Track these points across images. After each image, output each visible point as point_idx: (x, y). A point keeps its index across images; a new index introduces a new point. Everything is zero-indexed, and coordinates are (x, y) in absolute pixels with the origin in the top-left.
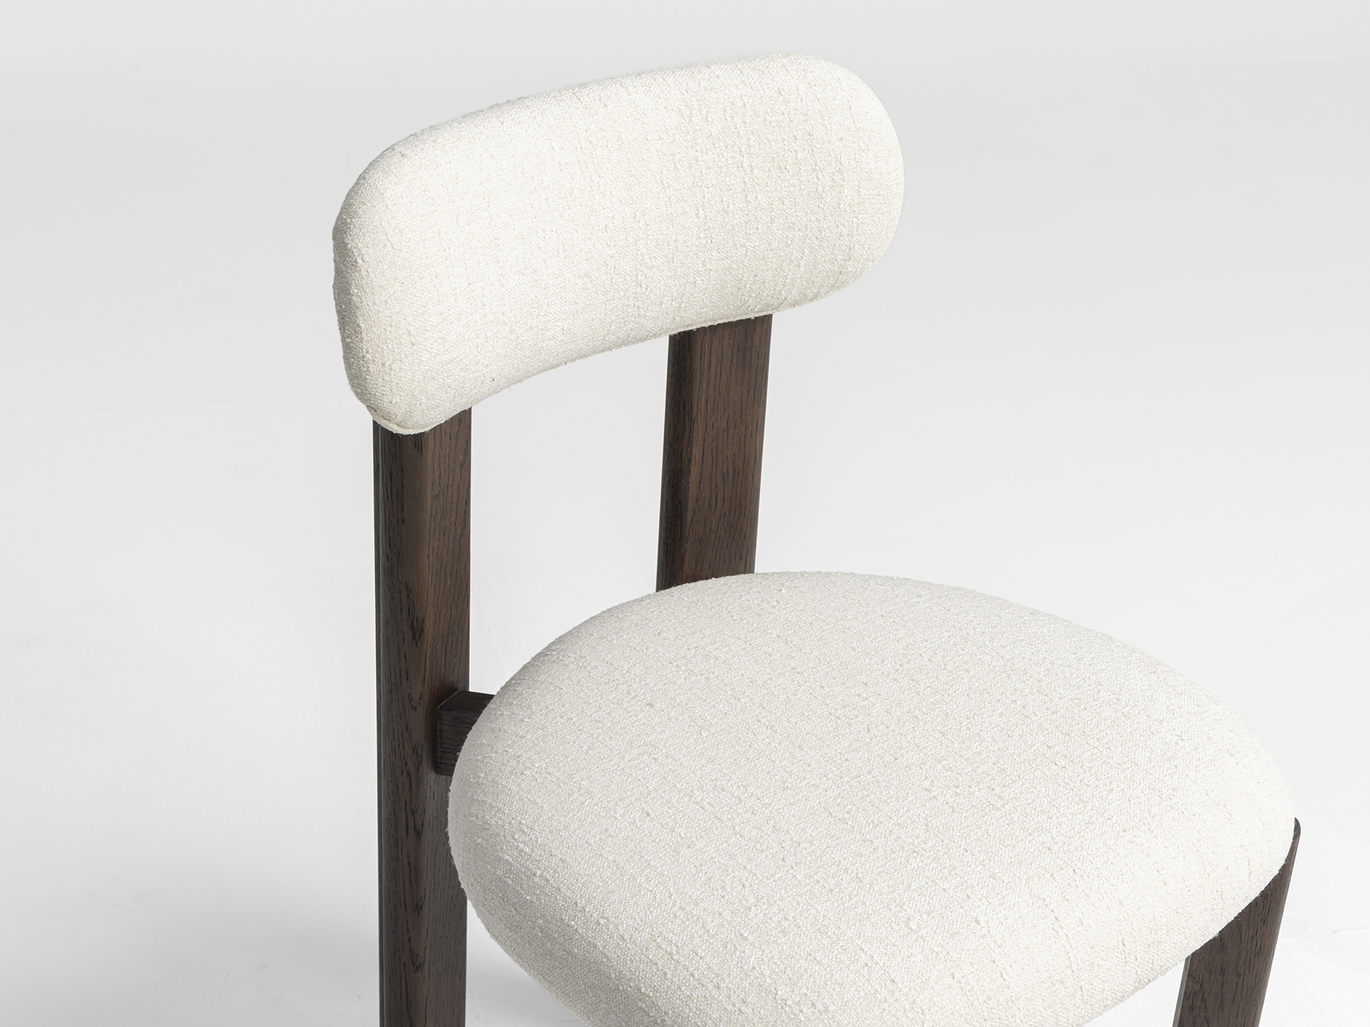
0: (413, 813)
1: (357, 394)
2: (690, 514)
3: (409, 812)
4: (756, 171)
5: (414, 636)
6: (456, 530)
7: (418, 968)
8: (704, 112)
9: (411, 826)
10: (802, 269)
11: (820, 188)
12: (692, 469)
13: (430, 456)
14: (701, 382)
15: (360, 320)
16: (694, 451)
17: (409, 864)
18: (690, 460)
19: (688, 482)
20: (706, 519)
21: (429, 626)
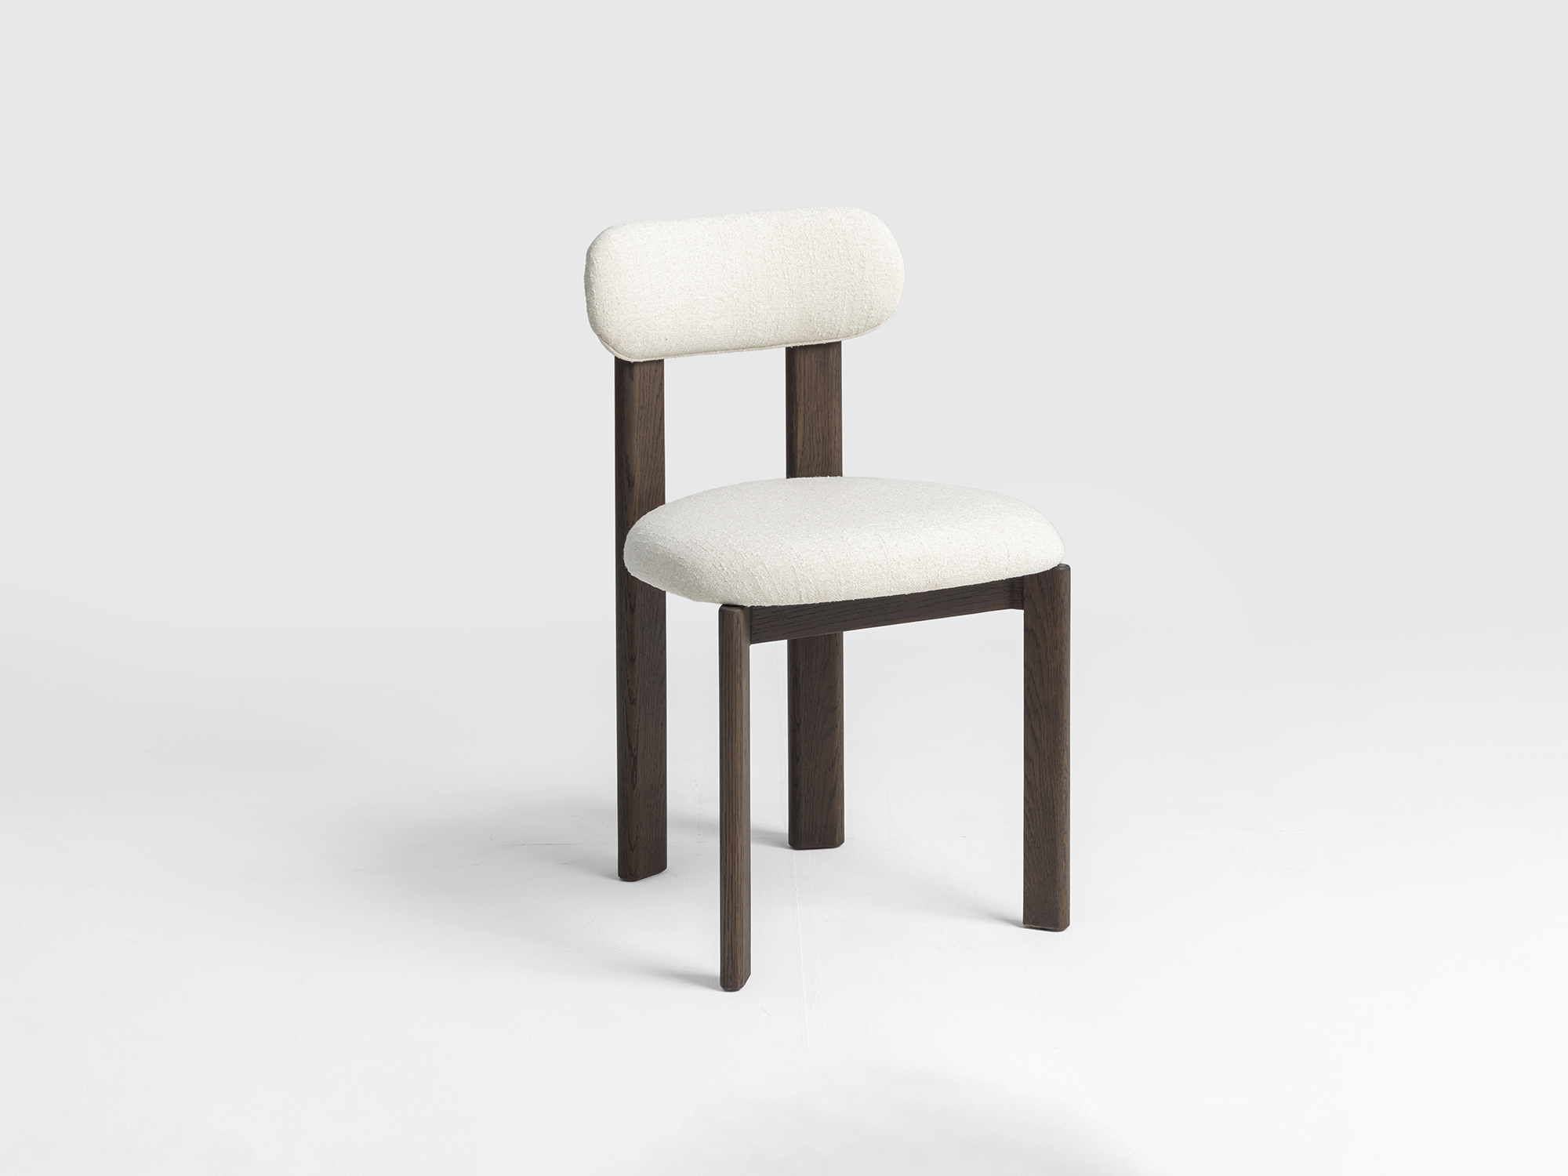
0: (630, 596)
1: (592, 327)
2: (799, 462)
3: (627, 596)
4: (816, 258)
5: (629, 485)
6: (654, 433)
7: (633, 702)
8: (789, 227)
9: (629, 605)
10: (845, 312)
11: (852, 269)
12: (799, 434)
13: (637, 382)
14: (800, 381)
15: (594, 289)
16: (799, 424)
17: (627, 630)
18: (797, 428)
19: (797, 442)
20: (808, 466)
21: (637, 480)
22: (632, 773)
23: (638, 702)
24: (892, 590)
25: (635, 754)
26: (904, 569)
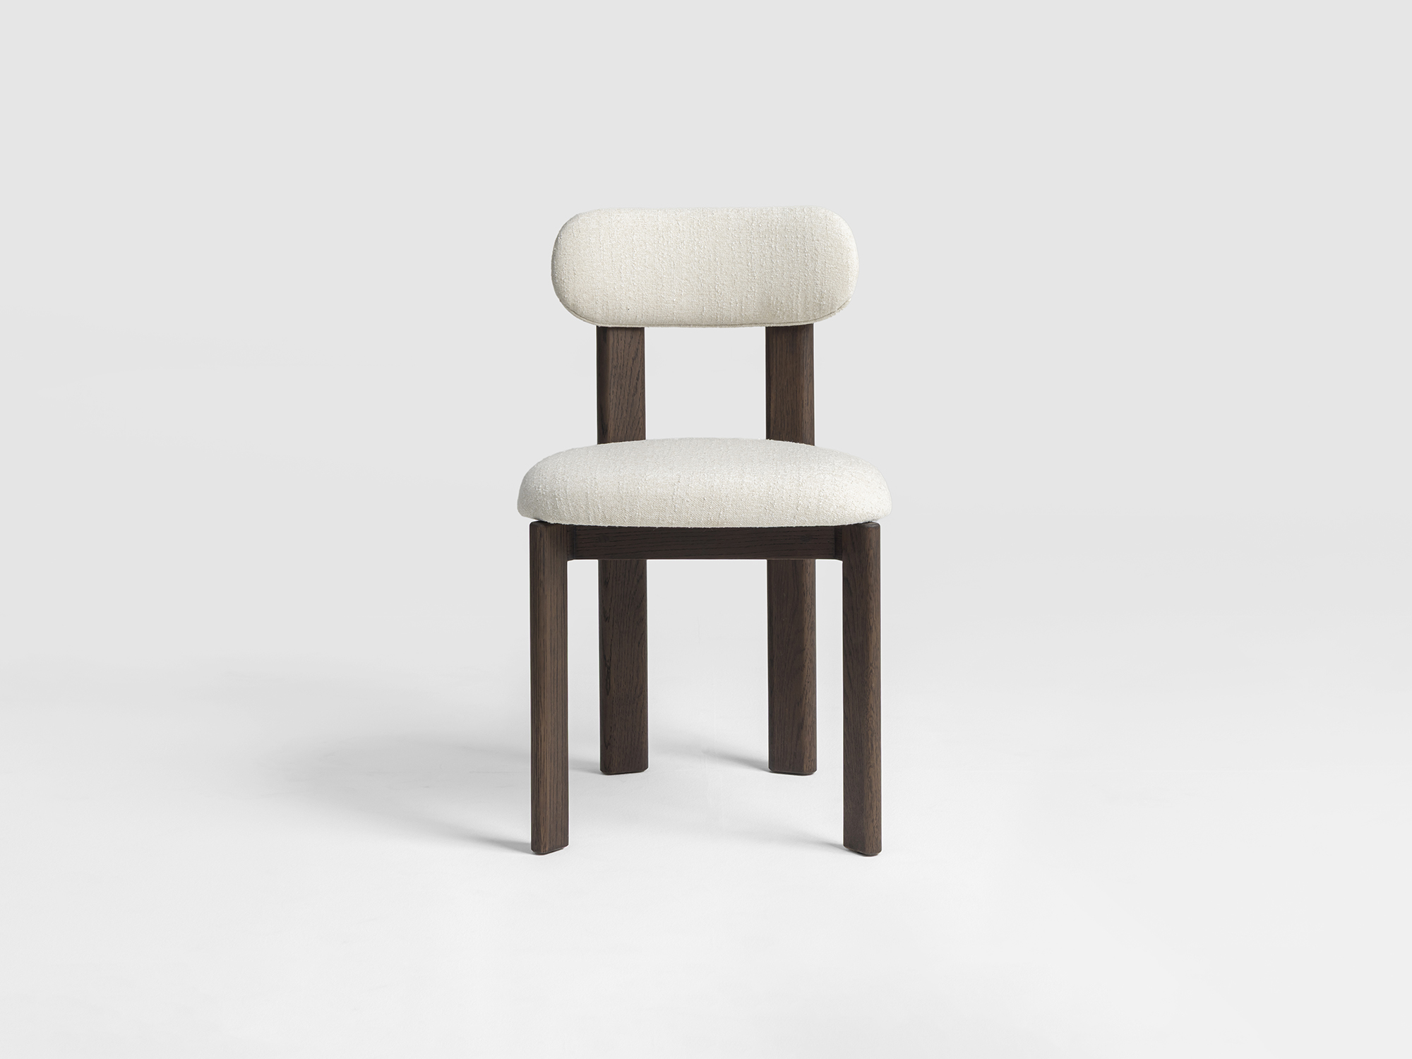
2: (772, 429)
12: (772, 404)
13: (610, 345)
14: (773, 359)
16: (772, 395)
21: (611, 429)
22: (606, 680)
23: (611, 620)
24: (674, 522)
25: (608, 664)
26: (687, 505)
